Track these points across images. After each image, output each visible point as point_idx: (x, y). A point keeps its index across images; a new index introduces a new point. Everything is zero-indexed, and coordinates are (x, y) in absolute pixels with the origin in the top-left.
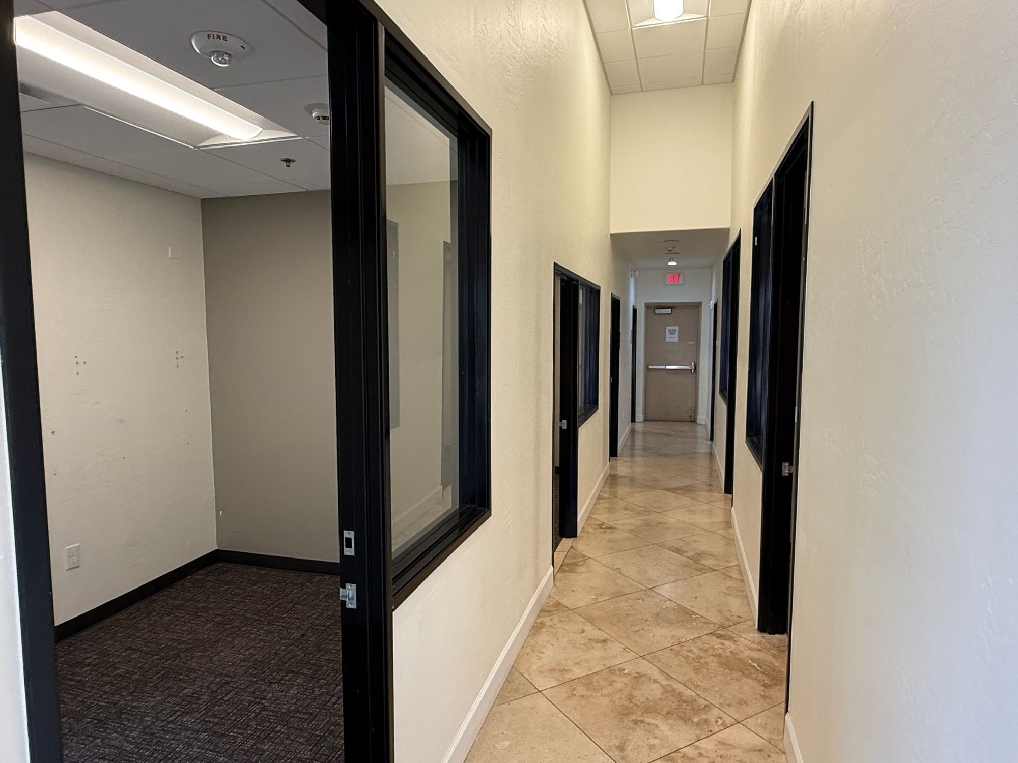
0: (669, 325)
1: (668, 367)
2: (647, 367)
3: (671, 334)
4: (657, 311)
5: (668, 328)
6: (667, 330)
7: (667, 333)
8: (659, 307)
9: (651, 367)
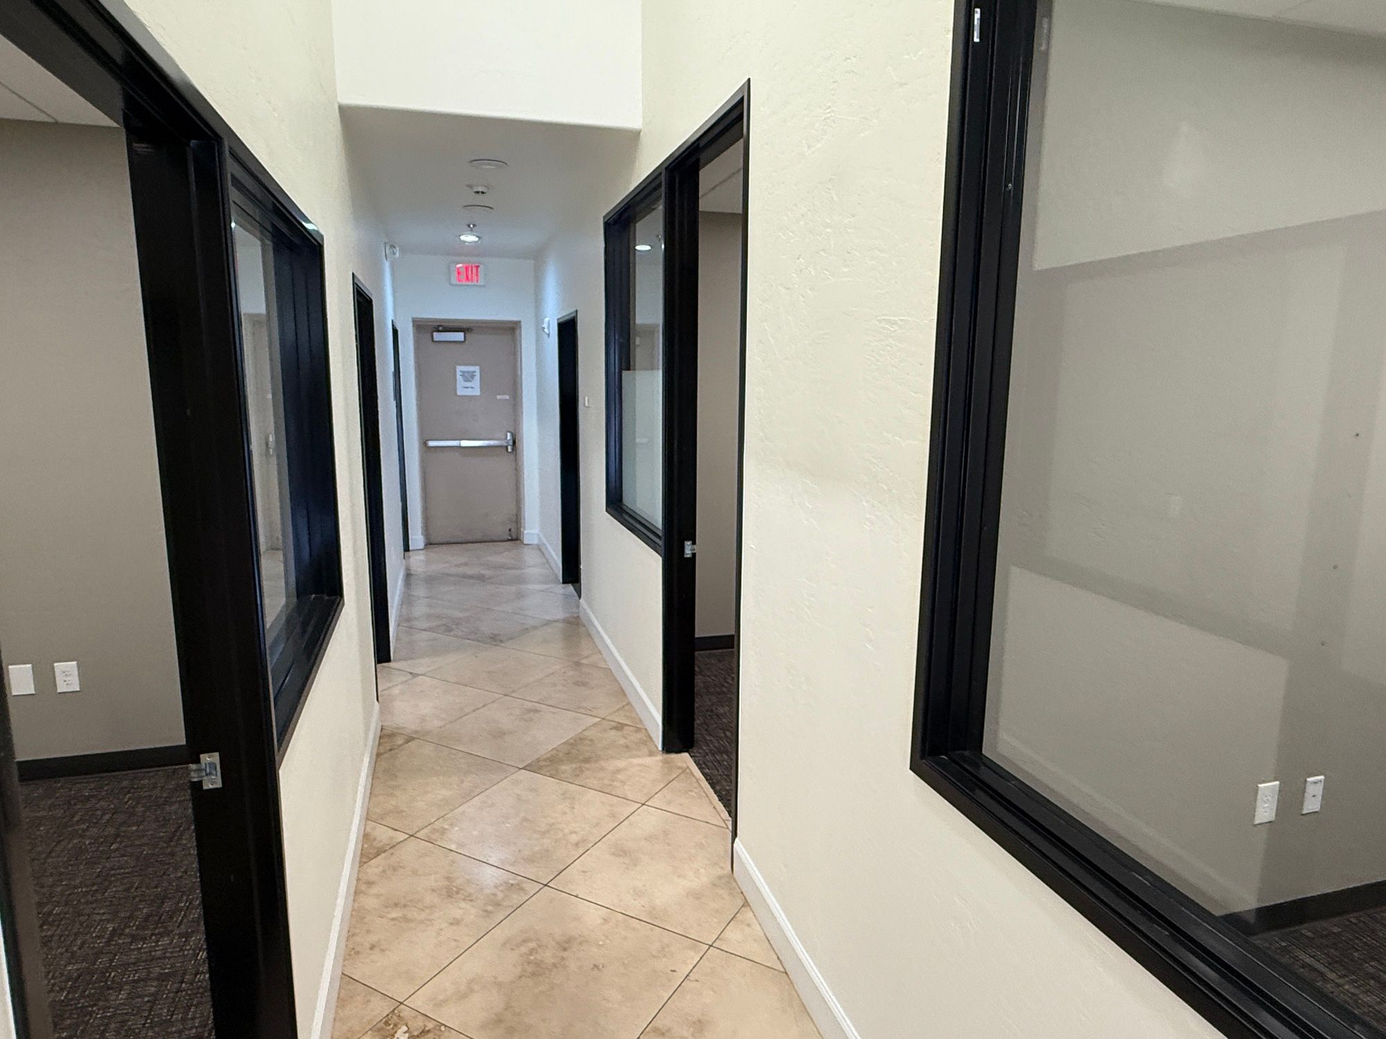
0: (461, 365)
1: (465, 443)
2: (424, 443)
3: (466, 380)
4: (437, 336)
5: (459, 369)
6: (458, 374)
7: (459, 378)
8: (441, 328)
9: (431, 444)
